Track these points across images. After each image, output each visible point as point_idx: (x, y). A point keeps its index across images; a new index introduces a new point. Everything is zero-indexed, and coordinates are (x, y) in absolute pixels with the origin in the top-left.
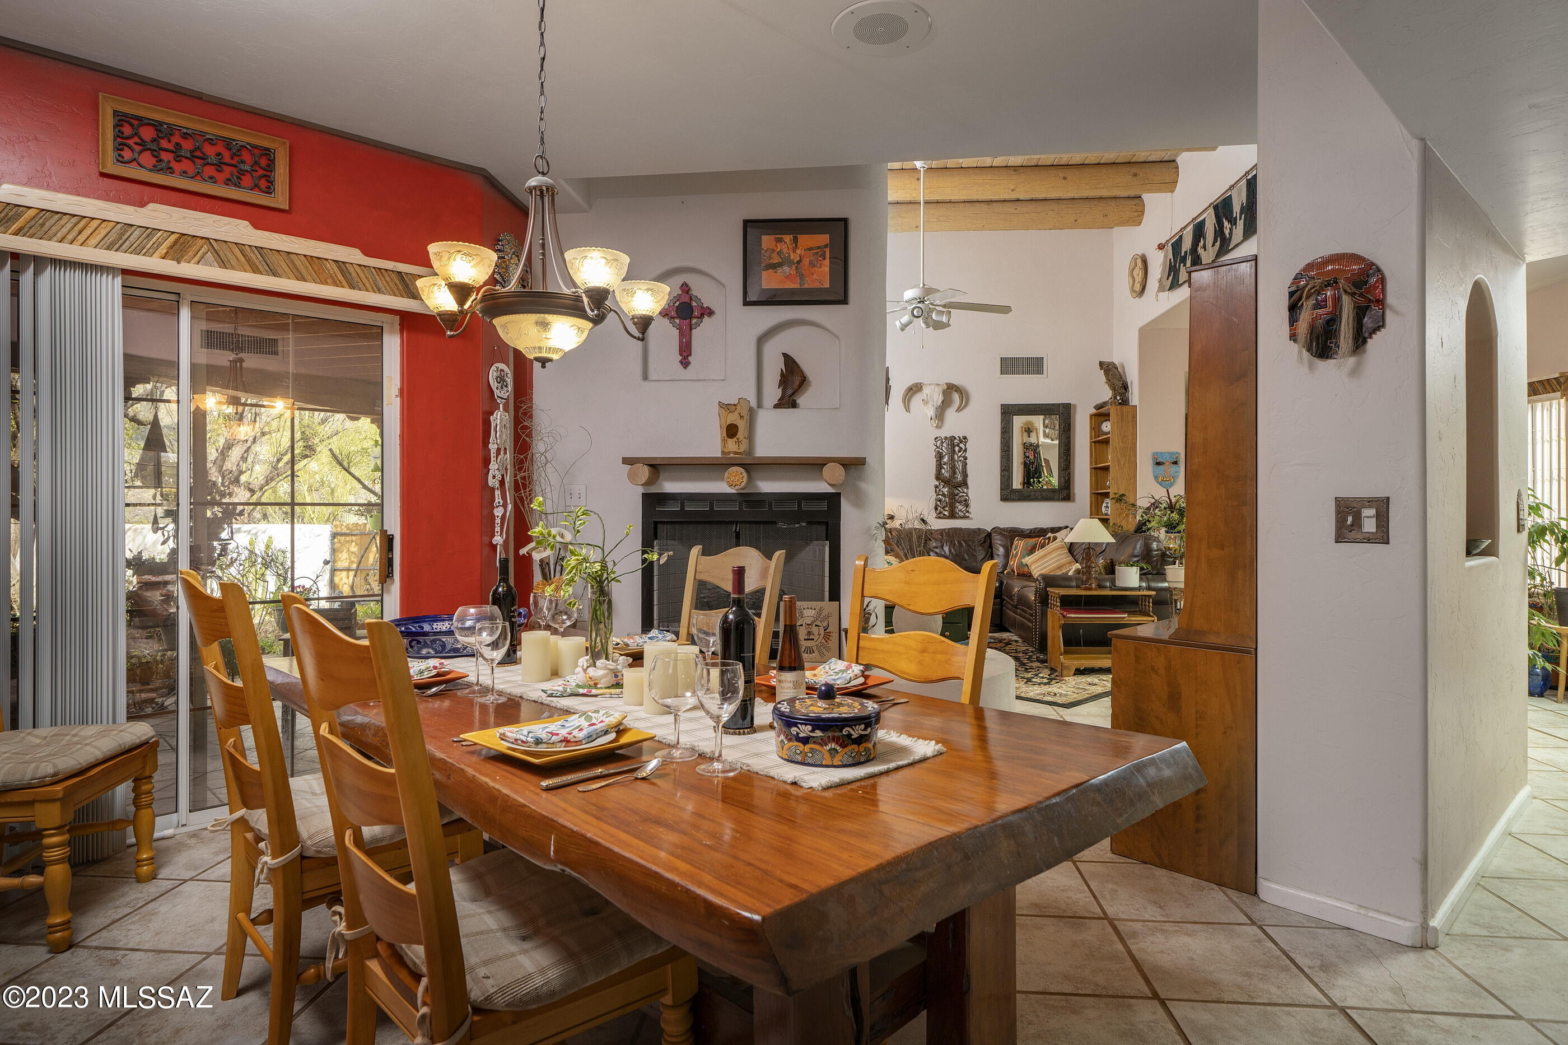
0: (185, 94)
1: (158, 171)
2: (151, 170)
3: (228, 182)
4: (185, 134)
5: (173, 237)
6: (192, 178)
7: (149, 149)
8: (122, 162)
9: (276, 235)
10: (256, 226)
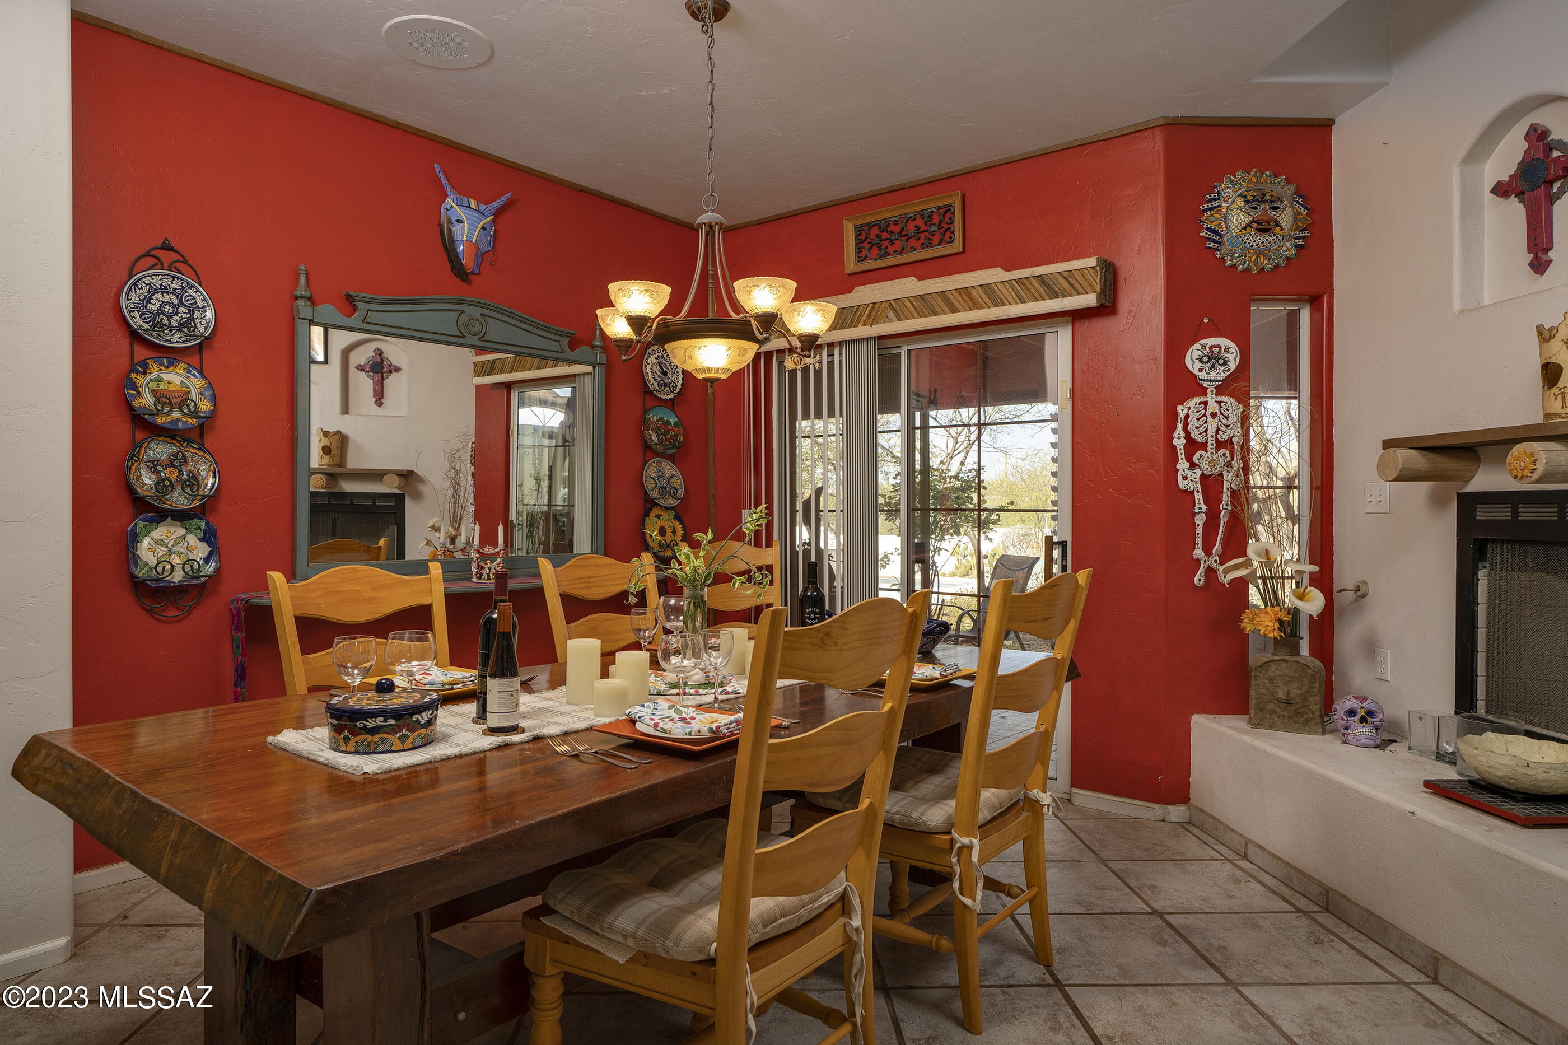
0: (894, 191)
1: (881, 257)
2: (876, 259)
3: (923, 246)
4: (895, 221)
5: (870, 306)
6: (900, 253)
7: (874, 244)
8: (863, 260)
9: (931, 281)
10: (920, 278)
